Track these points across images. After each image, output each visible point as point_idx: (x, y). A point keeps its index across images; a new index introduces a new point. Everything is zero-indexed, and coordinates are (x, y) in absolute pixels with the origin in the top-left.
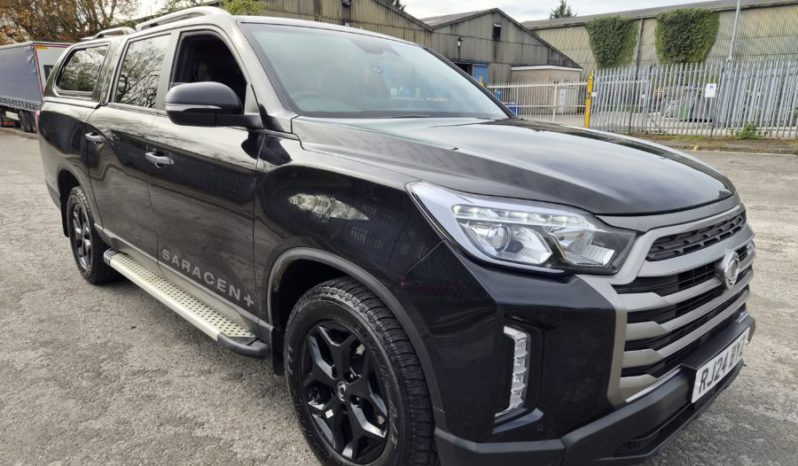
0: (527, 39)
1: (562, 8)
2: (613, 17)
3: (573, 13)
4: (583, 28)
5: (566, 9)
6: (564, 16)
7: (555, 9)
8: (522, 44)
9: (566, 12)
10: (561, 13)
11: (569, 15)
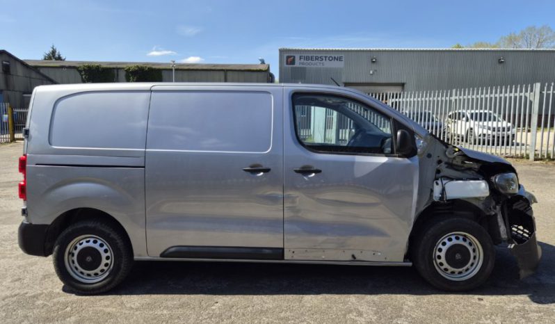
0: (34, 75)
1: (54, 52)
2: (96, 65)
3: (63, 57)
4: (76, 70)
5: (57, 53)
6: (56, 59)
7: (48, 52)
8: (30, 78)
9: (57, 56)
10: (53, 55)
11: (59, 58)
